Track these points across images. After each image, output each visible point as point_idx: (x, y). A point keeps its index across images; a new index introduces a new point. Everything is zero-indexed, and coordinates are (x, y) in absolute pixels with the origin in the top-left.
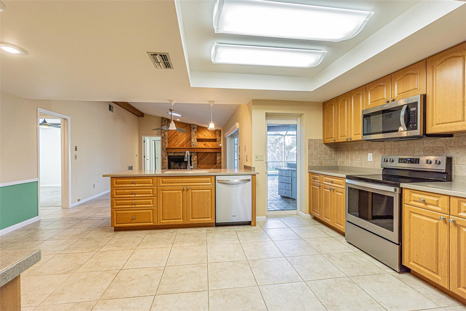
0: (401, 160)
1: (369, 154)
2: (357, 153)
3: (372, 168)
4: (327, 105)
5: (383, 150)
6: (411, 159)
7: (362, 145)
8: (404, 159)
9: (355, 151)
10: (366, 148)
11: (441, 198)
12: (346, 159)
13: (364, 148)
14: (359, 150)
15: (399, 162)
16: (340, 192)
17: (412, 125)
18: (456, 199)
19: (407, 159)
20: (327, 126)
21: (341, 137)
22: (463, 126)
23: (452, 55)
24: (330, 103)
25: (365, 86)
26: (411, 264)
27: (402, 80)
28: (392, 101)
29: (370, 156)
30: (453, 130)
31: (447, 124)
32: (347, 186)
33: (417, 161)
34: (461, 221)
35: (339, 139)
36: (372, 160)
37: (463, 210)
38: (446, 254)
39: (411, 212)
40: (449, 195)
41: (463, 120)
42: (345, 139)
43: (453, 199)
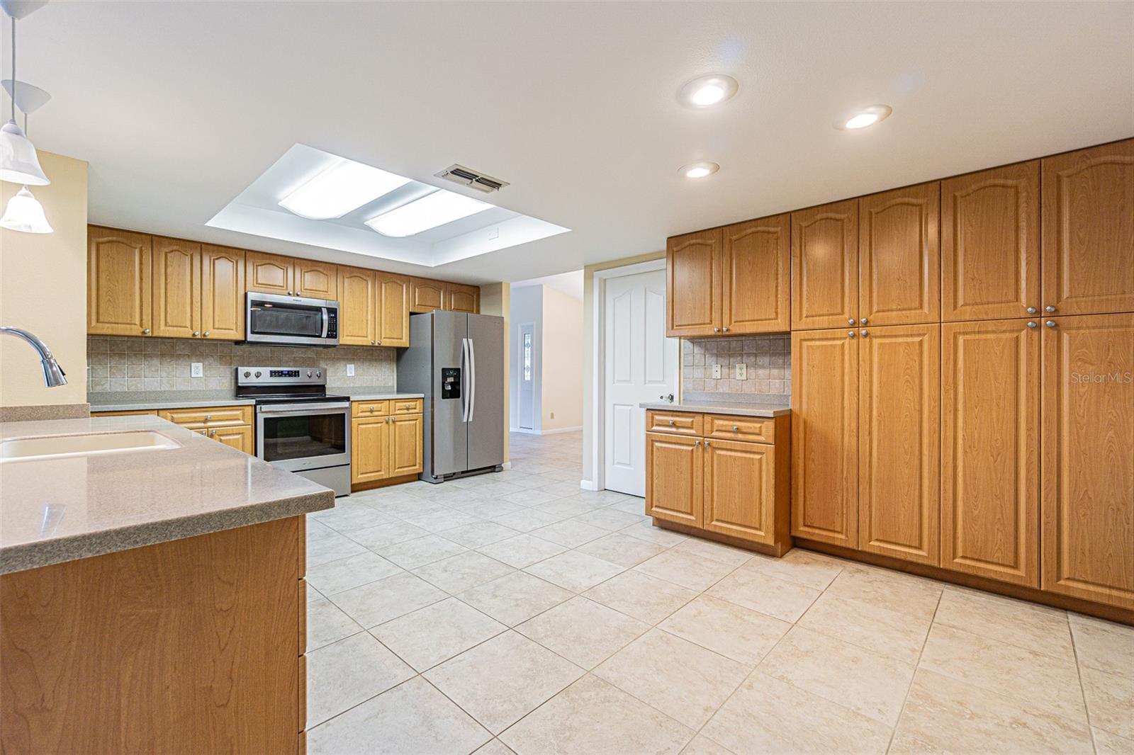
0: (273, 374)
1: (193, 364)
2: (156, 362)
5: (228, 358)
6: (288, 371)
7: (173, 347)
8: (278, 372)
13: (181, 352)
14: (163, 355)
15: (271, 376)
16: (234, 434)
17: (333, 333)
18: (393, 402)
19: (282, 372)
20: (102, 292)
21: (168, 328)
22: (367, 341)
23: (358, 275)
24: (120, 239)
25: (244, 252)
26: (360, 476)
27: (309, 273)
28: (298, 295)
29: (197, 369)
30: (360, 344)
31: (356, 338)
32: (260, 418)
33: (296, 374)
34: (397, 418)
35: (163, 331)
36: (201, 375)
37: (397, 408)
38: (387, 449)
39: (359, 424)
40: (389, 400)
41: (367, 337)
42: (187, 333)
43: (391, 402)
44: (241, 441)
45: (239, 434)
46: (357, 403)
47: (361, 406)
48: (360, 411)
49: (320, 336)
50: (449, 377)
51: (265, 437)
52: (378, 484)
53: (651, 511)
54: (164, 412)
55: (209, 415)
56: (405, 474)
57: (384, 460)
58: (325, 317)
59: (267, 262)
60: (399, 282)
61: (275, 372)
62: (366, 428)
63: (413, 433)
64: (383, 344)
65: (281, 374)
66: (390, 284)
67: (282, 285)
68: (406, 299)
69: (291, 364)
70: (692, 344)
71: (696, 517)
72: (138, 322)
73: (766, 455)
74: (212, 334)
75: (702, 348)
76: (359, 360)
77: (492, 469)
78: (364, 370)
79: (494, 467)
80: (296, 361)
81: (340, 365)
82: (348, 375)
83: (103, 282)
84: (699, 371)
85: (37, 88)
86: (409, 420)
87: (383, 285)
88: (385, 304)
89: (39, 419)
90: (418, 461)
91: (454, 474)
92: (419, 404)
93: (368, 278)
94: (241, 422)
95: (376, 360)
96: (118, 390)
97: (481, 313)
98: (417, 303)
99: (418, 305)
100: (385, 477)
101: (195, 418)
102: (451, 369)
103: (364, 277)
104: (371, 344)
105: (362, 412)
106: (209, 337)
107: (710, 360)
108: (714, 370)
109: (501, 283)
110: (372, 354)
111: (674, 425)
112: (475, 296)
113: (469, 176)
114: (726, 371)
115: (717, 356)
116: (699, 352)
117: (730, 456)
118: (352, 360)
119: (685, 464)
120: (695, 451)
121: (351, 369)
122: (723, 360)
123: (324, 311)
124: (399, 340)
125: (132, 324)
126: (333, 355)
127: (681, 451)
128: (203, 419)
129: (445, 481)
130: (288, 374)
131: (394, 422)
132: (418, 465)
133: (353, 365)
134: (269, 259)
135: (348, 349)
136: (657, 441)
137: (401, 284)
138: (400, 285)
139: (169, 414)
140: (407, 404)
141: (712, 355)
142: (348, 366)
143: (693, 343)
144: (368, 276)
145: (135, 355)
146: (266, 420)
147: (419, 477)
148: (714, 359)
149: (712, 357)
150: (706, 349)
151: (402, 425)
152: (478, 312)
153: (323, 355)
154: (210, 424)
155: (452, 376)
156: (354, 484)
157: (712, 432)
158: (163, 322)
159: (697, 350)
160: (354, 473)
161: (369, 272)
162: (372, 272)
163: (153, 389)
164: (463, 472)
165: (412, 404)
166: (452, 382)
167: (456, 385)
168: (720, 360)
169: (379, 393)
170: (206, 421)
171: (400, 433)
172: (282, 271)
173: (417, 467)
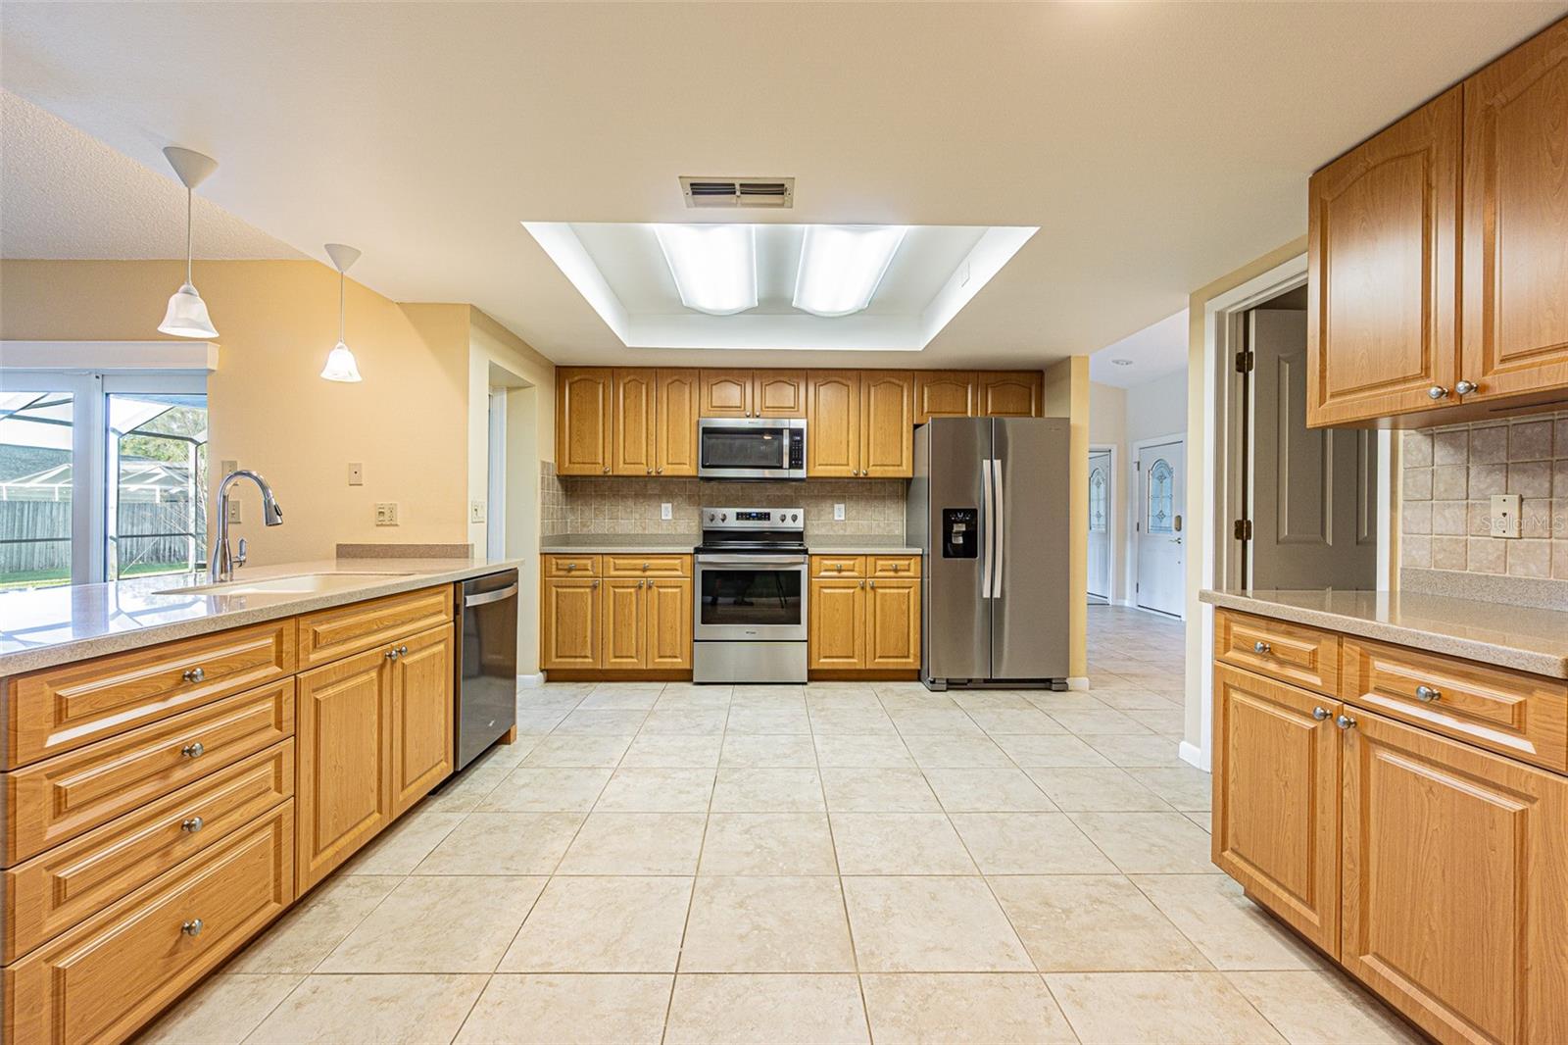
0: (740, 516)
1: (663, 505)
2: (630, 502)
3: (670, 532)
4: (576, 378)
5: (697, 498)
6: (758, 514)
7: (646, 486)
8: (746, 514)
9: (624, 497)
10: (656, 492)
11: (857, 561)
12: (596, 515)
13: (650, 492)
14: (637, 496)
15: (738, 519)
16: (671, 587)
17: (796, 461)
18: (872, 559)
19: (750, 514)
20: (574, 432)
21: (626, 466)
22: (848, 471)
23: (837, 379)
24: (587, 377)
25: (697, 371)
26: (822, 660)
27: (771, 386)
28: (758, 417)
29: (666, 510)
30: (838, 475)
31: (833, 467)
32: (699, 570)
33: (766, 517)
34: (877, 582)
35: (623, 470)
36: (670, 517)
37: (879, 568)
38: (862, 627)
39: (822, 587)
40: (866, 555)
41: (848, 465)
42: (642, 471)
43: (868, 558)
44: (679, 594)
45: (677, 587)
46: (818, 557)
47: (826, 562)
48: (823, 569)
49: (781, 467)
50: (957, 522)
51: (703, 595)
52: (855, 676)
53: (1221, 856)
54: (608, 556)
55: (647, 562)
56: (891, 667)
57: (858, 642)
58: (786, 442)
59: (723, 378)
60: (897, 382)
61: (742, 514)
62: (831, 593)
63: (905, 607)
64: (871, 475)
65: (748, 517)
66: (882, 386)
67: (739, 405)
68: (908, 405)
69: (765, 504)
70: (1428, 441)
71: (1322, 920)
72: (601, 461)
73: (1543, 806)
74: (667, 470)
75: (1457, 447)
76: (851, 498)
77: (1045, 684)
78: (858, 513)
79: (1049, 681)
80: (771, 500)
81: (826, 506)
82: (836, 518)
83: (574, 422)
84: (1447, 513)
85: (340, 245)
86: (898, 588)
87: (872, 390)
88: (875, 415)
89: (434, 557)
90: (912, 651)
91: (970, 681)
92: (914, 564)
93: (849, 383)
94: (679, 573)
95: (876, 498)
96: (600, 532)
97: (1046, 416)
98: (926, 410)
99: (928, 412)
100: (858, 667)
101: (635, 565)
102: (960, 511)
103: (844, 382)
104: (853, 475)
105: (826, 570)
106: (662, 474)
107: (1482, 481)
108: (1496, 511)
109: (1069, 358)
110: (871, 489)
111: (1268, 652)
112: (1033, 388)
113: (727, 189)
114: (1536, 513)
115: (1507, 469)
116: (1450, 460)
117: (1416, 777)
118: (841, 498)
119: (1295, 762)
120: (1319, 732)
121: (839, 511)
122: (1525, 480)
123: (786, 433)
124: (896, 468)
125: (595, 463)
126: (816, 491)
127: (1286, 726)
128: (641, 567)
129: (948, 689)
130: (757, 516)
131: (873, 588)
132: (912, 656)
133: (842, 506)
134: (727, 375)
135: (836, 483)
136: (1235, 689)
137: (901, 383)
138: (898, 385)
139: (612, 560)
140: (894, 563)
141: (1492, 468)
142: (836, 506)
143: (1432, 435)
144: (850, 379)
145: (614, 495)
146: (704, 572)
147: (916, 676)
148: (1499, 477)
149: (1490, 472)
150: (1471, 451)
151: (886, 594)
152: (1040, 412)
153: (803, 493)
154: (648, 573)
155: (961, 522)
156: (812, 670)
157: (1363, 690)
158: (621, 462)
159: (1443, 454)
160: (815, 655)
161: (849, 373)
162: (855, 372)
163: (628, 532)
164: (986, 681)
165: (903, 563)
166: (964, 532)
167: (971, 536)
168: (1518, 481)
169: (857, 545)
170: (645, 570)
171: (882, 605)
172: (739, 387)
173: (911, 660)
